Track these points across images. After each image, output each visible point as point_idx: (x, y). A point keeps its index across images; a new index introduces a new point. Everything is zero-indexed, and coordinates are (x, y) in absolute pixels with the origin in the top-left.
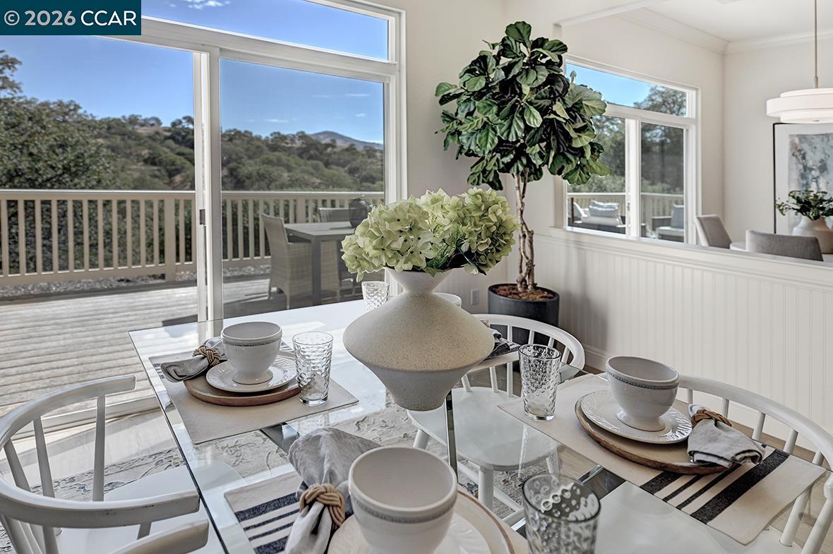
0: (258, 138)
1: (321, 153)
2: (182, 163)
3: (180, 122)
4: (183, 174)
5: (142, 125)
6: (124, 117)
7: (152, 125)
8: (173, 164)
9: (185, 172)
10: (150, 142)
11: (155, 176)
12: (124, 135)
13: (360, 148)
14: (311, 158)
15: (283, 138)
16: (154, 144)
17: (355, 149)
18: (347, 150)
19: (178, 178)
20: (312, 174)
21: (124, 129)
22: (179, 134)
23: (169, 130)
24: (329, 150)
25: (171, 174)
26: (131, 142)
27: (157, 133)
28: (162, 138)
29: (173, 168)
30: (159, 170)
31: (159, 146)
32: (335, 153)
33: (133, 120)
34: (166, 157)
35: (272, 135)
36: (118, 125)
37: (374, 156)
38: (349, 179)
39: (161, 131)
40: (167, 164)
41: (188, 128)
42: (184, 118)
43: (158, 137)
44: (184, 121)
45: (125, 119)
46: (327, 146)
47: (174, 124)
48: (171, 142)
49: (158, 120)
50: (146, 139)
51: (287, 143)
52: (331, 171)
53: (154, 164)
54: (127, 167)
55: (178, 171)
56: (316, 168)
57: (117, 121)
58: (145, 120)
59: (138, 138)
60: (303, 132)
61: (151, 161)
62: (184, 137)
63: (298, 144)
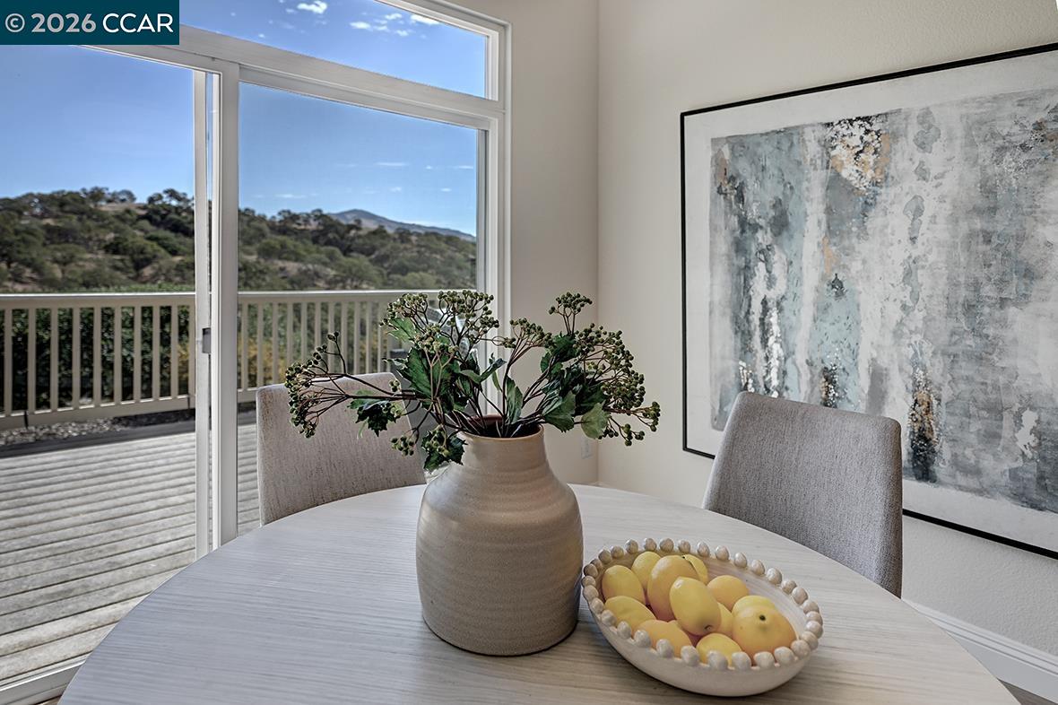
0: (262, 218)
1: (342, 238)
2: (155, 251)
3: (160, 197)
4: (156, 265)
5: (109, 201)
6: (84, 190)
7: (123, 201)
8: (142, 252)
9: (158, 262)
10: (118, 223)
11: (117, 268)
12: (82, 213)
13: (390, 231)
14: (329, 243)
15: (294, 218)
16: (122, 225)
17: (385, 232)
18: (374, 233)
19: (147, 271)
20: (325, 264)
21: (82, 206)
22: (157, 212)
23: (144, 208)
24: (353, 232)
25: (139, 266)
26: (90, 223)
27: (128, 211)
28: (135, 217)
29: (142, 257)
30: (122, 260)
31: (129, 228)
32: (359, 237)
33: (97, 195)
34: (133, 243)
35: (280, 214)
36: (75, 200)
37: (409, 241)
38: (373, 271)
39: (133, 208)
40: (134, 252)
41: (169, 205)
42: (166, 192)
43: (128, 216)
44: (165, 196)
45: (85, 193)
46: (351, 227)
47: (151, 200)
48: (145, 224)
49: (130, 194)
50: (113, 219)
51: (299, 224)
52: (350, 260)
53: (116, 252)
54: (78, 256)
55: (148, 262)
56: (331, 256)
57: (74, 196)
58: (114, 194)
59: (100, 217)
60: (320, 211)
61: (113, 248)
62: (163, 217)
63: (313, 225)
